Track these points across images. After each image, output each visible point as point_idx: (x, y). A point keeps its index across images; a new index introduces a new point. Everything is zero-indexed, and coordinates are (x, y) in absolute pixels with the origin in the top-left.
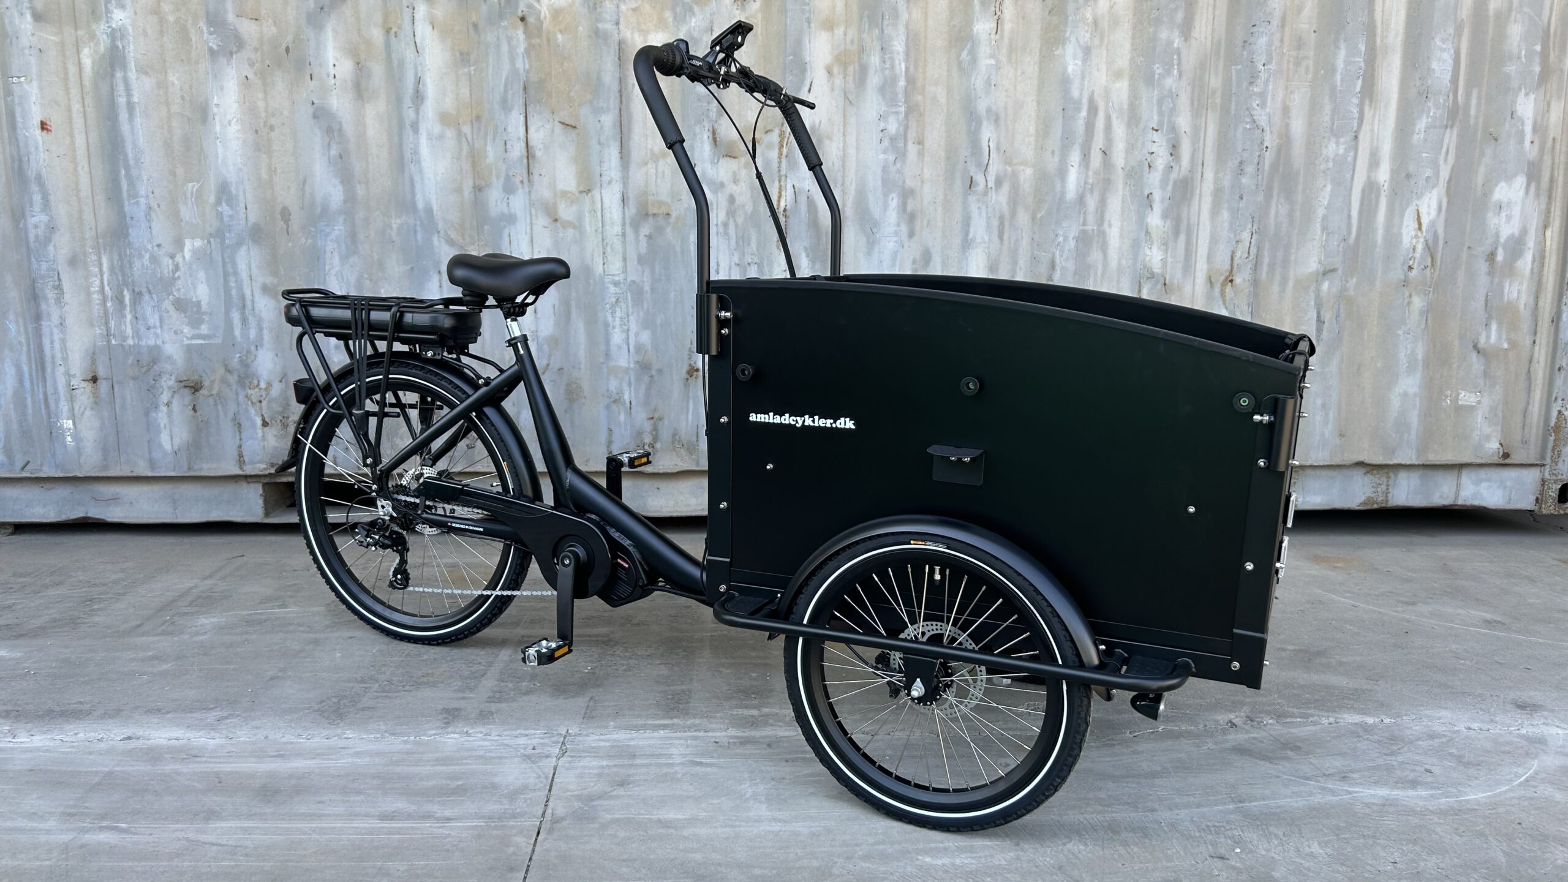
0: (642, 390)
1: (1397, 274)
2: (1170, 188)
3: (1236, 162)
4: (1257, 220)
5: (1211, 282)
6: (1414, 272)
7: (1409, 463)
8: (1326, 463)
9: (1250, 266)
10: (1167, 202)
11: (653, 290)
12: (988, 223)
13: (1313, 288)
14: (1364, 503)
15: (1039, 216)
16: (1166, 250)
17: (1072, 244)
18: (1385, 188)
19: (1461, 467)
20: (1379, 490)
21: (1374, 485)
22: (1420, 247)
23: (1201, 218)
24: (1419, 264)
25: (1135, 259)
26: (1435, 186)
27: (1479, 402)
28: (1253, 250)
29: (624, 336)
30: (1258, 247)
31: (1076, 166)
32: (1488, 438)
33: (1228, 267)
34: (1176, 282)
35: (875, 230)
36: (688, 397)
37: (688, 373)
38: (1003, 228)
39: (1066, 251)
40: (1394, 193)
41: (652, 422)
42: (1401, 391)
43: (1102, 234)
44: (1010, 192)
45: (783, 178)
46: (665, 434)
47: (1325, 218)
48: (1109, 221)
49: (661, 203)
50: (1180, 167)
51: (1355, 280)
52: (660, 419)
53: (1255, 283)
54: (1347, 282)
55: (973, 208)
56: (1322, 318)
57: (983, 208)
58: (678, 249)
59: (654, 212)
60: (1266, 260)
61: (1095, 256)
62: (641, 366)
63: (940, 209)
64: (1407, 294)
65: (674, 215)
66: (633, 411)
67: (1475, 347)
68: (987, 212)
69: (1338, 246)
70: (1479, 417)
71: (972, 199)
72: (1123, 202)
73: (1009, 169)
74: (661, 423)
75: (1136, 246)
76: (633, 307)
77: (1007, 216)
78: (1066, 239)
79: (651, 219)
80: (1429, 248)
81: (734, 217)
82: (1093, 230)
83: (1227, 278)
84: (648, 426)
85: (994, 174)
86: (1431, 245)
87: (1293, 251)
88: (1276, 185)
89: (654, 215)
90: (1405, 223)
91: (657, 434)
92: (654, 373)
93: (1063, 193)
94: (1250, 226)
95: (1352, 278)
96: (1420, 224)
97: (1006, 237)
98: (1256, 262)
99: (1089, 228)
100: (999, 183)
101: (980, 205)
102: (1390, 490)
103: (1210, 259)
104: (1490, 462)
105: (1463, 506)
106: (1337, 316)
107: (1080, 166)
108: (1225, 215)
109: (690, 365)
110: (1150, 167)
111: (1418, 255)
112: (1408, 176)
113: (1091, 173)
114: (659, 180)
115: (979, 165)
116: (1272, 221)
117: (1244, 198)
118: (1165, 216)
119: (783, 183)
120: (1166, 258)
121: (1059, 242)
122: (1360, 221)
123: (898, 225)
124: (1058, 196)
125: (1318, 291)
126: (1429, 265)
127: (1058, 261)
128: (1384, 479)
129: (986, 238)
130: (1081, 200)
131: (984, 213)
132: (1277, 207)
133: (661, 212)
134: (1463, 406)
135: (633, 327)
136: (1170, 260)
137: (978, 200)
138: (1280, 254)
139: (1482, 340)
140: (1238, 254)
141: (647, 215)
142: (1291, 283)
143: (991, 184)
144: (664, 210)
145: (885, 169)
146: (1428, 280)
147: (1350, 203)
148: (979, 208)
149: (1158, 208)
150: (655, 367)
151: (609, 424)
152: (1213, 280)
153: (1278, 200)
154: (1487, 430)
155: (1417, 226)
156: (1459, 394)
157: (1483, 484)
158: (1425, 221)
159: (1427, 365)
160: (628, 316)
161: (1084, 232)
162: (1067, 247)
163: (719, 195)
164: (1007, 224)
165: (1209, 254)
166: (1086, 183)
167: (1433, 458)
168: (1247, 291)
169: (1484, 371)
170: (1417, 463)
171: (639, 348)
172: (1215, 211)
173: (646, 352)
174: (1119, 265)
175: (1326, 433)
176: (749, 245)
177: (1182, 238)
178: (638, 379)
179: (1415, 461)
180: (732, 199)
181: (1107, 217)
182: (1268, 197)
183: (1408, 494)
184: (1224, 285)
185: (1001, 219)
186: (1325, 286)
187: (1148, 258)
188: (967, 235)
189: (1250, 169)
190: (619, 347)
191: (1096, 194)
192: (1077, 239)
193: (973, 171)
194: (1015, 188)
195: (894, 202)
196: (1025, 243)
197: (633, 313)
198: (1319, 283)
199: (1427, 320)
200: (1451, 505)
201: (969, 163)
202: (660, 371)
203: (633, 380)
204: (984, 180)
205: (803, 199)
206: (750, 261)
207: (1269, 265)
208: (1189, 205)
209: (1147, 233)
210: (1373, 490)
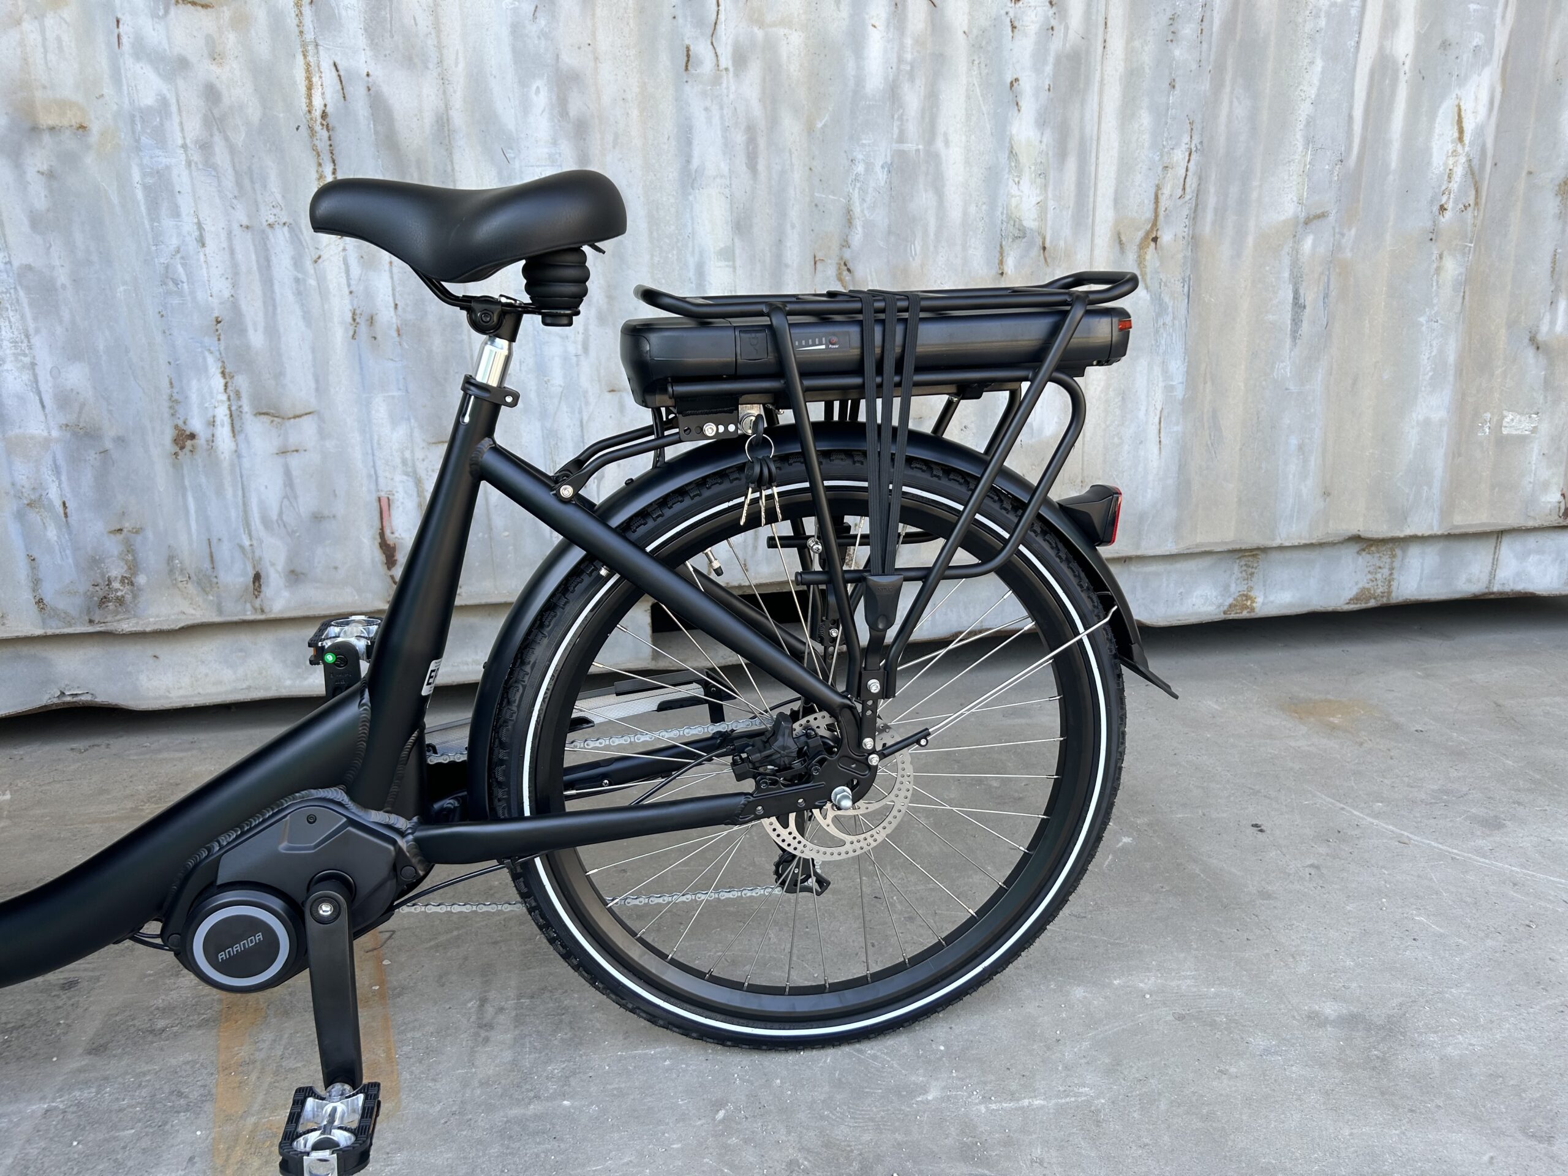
0: (88, 478)
1: (1420, 221)
2: (1049, 69)
3: (1164, 19)
4: (1197, 126)
5: (1121, 243)
6: (1448, 215)
7: (1427, 533)
8: (1303, 542)
9: (1186, 211)
10: (1044, 95)
11: (76, 281)
12: (725, 137)
13: (1287, 249)
14: (1356, 599)
15: (819, 125)
16: (1045, 186)
17: (881, 176)
18: (1407, 67)
19: (1499, 534)
20: (1379, 576)
21: (1371, 569)
22: (1459, 172)
23: (1103, 126)
24: (1456, 202)
25: (992, 205)
26: (1486, 63)
27: (1534, 430)
28: (1192, 183)
29: (26, 376)
30: (1200, 178)
31: (881, 24)
32: (1546, 486)
33: (1149, 214)
34: (1062, 243)
35: (510, 155)
36: (184, 489)
37: (175, 441)
38: (756, 147)
39: (870, 190)
40: (1422, 76)
41: (120, 537)
42: (1421, 418)
43: (933, 158)
44: (764, 80)
45: (311, 48)
46: (152, 558)
47: (1310, 122)
48: (945, 134)
49: (63, 105)
50: (1067, 28)
51: (1353, 231)
52: (138, 531)
53: (1194, 241)
54: (1343, 235)
55: (696, 108)
56: (1301, 301)
57: (715, 109)
58: (115, 200)
59: (51, 123)
60: (1212, 201)
61: (924, 200)
62: (75, 434)
63: (635, 113)
64: (1436, 253)
65: (95, 128)
66: (73, 518)
67: (1533, 340)
68: (722, 117)
69: (1331, 172)
70: (1534, 452)
71: (691, 91)
72: (968, 97)
73: (759, 34)
74: (139, 538)
75: (992, 179)
76: (35, 319)
77: (762, 124)
78: (869, 167)
79: (47, 138)
80: (1473, 174)
81: (222, 131)
82: (918, 151)
83: (1147, 234)
84: (113, 546)
85: (730, 41)
86: (1476, 168)
87: (1256, 183)
88: (1230, 62)
89: (52, 129)
90: (1438, 130)
91: (135, 559)
92: (108, 444)
93: (860, 81)
94: (1186, 139)
95: (1350, 230)
96: (1461, 131)
97: (761, 167)
98: (1197, 205)
99: (910, 147)
100: (740, 59)
101: (708, 103)
102: (1395, 576)
103: (1118, 201)
104: (1546, 524)
105: (1501, 593)
106: (1326, 296)
107: (888, 26)
108: (1145, 119)
109: (176, 427)
110: (1014, 27)
111: (1454, 186)
112: (1445, 45)
113: (909, 42)
114: (51, 57)
115: (699, 23)
116: (1222, 128)
117: (1177, 86)
118: (1042, 123)
119: (311, 59)
120: (1046, 198)
121: (857, 175)
122: (1365, 127)
123: (555, 143)
124: (851, 83)
125: (1296, 253)
126: (1472, 203)
127: (857, 209)
128: (1386, 559)
129: (724, 168)
130: (893, 93)
131: (716, 120)
132: (1231, 102)
133: (66, 123)
134: (1509, 438)
135: (45, 359)
136: (1051, 204)
137: (704, 94)
138: (1234, 190)
139: (1544, 328)
140: (1166, 191)
141: (35, 130)
142: (1250, 241)
143: (726, 61)
144: (71, 118)
145: (516, 30)
146: (1469, 229)
147: (1352, 94)
148: (706, 109)
149: (1029, 106)
150: (110, 432)
151: (27, 548)
152: (1124, 239)
153: (1232, 92)
154: (1545, 474)
155: (1456, 135)
156: (1503, 417)
157: (1531, 557)
158: (1469, 126)
159: (1460, 372)
160: (27, 336)
161: (901, 154)
162: (872, 184)
163: (181, 83)
164: (762, 142)
165: (1116, 192)
166: (900, 60)
167: (1462, 521)
168: (1180, 256)
169: (1545, 378)
170: (1439, 533)
171: (64, 400)
172: (1127, 113)
173: (82, 406)
174: (965, 214)
175: (1305, 491)
176: (264, 186)
177: (1071, 164)
178: (75, 459)
179: (1437, 530)
180: (211, 94)
181: (941, 128)
182: (1218, 86)
183: (1421, 580)
184: (1142, 247)
185: (751, 130)
186: (1308, 244)
187: (1014, 202)
188: (688, 162)
189: (1188, 30)
190: (21, 399)
191: (920, 82)
192: (889, 168)
193: (690, 34)
194: (773, 71)
195: (541, 97)
196: (797, 176)
197: (37, 331)
198: (1297, 239)
199: (1464, 297)
200: (1485, 594)
201: (680, 20)
202: (121, 441)
203: (61, 461)
204: (711, 54)
205: (357, 92)
206: (272, 219)
207: (1216, 210)
208: (1083, 102)
209: (1012, 154)
210: (1370, 576)
